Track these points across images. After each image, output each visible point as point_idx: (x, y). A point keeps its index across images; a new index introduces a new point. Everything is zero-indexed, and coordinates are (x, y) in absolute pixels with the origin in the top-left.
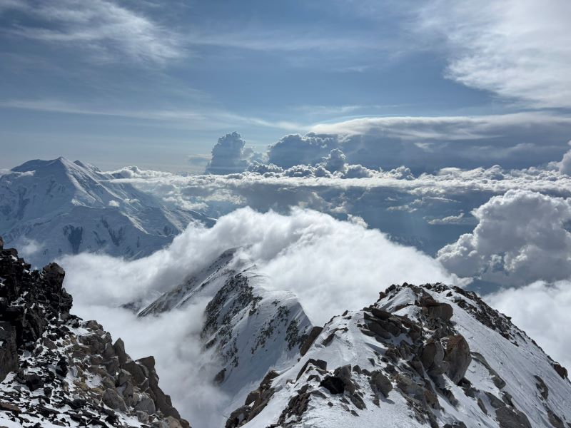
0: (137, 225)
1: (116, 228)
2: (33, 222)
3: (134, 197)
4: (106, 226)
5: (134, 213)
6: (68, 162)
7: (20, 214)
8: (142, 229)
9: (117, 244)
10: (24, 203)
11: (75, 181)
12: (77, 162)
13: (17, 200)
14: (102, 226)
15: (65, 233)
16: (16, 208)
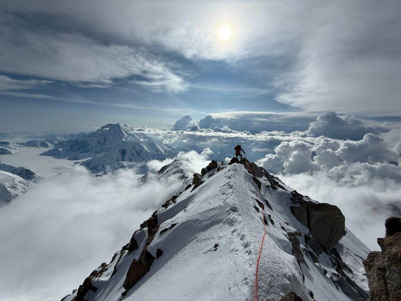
0: (146, 149)
1: (138, 150)
2: (109, 146)
3: (146, 138)
4: (135, 149)
5: (145, 144)
6: (122, 125)
7: (104, 144)
8: (148, 150)
9: (139, 155)
10: (105, 140)
11: (124, 132)
12: (125, 125)
13: (103, 138)
14: (133, 149)
15: (120, 150)
16: (102, 141)
